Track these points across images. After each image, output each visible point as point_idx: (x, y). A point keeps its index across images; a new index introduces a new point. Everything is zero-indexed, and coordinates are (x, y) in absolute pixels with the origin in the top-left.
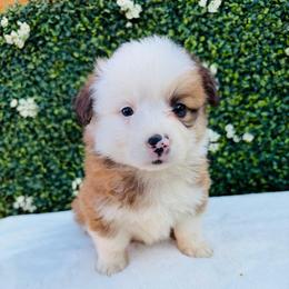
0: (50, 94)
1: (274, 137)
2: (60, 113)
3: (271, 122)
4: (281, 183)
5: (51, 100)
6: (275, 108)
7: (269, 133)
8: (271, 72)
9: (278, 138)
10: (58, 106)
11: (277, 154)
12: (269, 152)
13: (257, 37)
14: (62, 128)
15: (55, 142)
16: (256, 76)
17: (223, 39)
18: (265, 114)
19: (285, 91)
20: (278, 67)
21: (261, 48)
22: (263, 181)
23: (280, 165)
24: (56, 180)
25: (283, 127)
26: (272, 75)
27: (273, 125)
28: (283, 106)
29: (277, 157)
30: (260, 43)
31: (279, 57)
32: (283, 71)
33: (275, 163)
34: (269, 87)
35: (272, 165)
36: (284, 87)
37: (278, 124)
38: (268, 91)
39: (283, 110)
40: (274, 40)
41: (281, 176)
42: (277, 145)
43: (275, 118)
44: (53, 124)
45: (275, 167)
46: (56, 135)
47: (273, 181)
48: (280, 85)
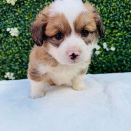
0: (25, 26)
1: (124, 49)
2: (29, 35)
3: (123, 43)
5: (25, 29)
6: (125, 36)
7: (122, 47)
8: (123, 21)
9: (126, 49)
10: (28, 32)
12: (122, 56)
13: (118, 5)
14: (30, 42)
15: (26, 48)
16: (117, 22)
17: (103, 5)
18: (120, 39)
19: (129, 29)
20: (127, 18)
21: (119, 10)
22: (119, 69)
23: (127, 62)
25: (128, 45)
26: (124, 22)
27: (124, 44)
28: (128, 36)
29: (125, 58)
30: (119, 8)
31: (127, 14)
32: (129, 20)
33: (124, 61)
34: (122, 27)
36: (129, 27)
37: (126, 44)
38: (122, 29)
40: (125, 7)
41: (127, 67)
42: (126, 53)
43: (125, 41)
44: (26, 40)
45: (124, 63)
46: (26, 45)
47: (123, 69)
48: (127, 26)
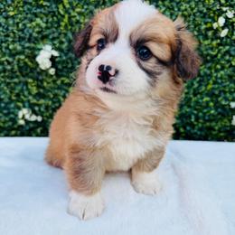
0: (7, 29)
1: (195, 95)
2: (15, 49)
3: (195, 83)
4: (196, 133)
5: (7, 36)
6: (199, 71)
7: (192, 91)
9: (199, 96)
10: (13, 42)
11: (196, 109)
12: (189, 106)
13: (192, 9)
14: (15, 62)
15: (7, 74)
17: (164, 6)
19: (209, 58)
20: (206, 37)
21: (194, 20)
22: (182, 130)
23: (197, 119)
24: (5, 108)
25: (203, 88)
27: (196, 85)
28: (206, 70)
29: (195, 112)
30: (194, 15)
31: (207, 29)
32: (209, 41)
33: (193, 117)
35: (190, 118)
36: (208, 55)
37: (200, 85)
39: (205, 73)
40: (205, 14)
41: (196, 127)
42: (197, 102)
43: (198, 79)
44: (7, 58)
45: (193, 120)
46: (9, 67)
47: (189, 131)
48: (205, 53)
